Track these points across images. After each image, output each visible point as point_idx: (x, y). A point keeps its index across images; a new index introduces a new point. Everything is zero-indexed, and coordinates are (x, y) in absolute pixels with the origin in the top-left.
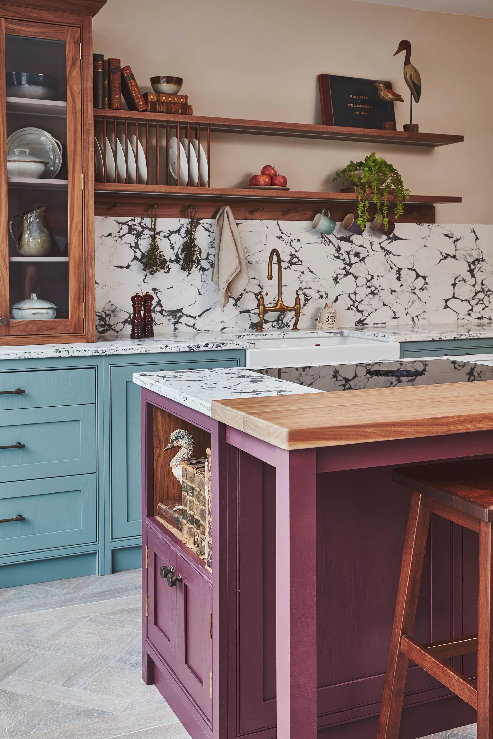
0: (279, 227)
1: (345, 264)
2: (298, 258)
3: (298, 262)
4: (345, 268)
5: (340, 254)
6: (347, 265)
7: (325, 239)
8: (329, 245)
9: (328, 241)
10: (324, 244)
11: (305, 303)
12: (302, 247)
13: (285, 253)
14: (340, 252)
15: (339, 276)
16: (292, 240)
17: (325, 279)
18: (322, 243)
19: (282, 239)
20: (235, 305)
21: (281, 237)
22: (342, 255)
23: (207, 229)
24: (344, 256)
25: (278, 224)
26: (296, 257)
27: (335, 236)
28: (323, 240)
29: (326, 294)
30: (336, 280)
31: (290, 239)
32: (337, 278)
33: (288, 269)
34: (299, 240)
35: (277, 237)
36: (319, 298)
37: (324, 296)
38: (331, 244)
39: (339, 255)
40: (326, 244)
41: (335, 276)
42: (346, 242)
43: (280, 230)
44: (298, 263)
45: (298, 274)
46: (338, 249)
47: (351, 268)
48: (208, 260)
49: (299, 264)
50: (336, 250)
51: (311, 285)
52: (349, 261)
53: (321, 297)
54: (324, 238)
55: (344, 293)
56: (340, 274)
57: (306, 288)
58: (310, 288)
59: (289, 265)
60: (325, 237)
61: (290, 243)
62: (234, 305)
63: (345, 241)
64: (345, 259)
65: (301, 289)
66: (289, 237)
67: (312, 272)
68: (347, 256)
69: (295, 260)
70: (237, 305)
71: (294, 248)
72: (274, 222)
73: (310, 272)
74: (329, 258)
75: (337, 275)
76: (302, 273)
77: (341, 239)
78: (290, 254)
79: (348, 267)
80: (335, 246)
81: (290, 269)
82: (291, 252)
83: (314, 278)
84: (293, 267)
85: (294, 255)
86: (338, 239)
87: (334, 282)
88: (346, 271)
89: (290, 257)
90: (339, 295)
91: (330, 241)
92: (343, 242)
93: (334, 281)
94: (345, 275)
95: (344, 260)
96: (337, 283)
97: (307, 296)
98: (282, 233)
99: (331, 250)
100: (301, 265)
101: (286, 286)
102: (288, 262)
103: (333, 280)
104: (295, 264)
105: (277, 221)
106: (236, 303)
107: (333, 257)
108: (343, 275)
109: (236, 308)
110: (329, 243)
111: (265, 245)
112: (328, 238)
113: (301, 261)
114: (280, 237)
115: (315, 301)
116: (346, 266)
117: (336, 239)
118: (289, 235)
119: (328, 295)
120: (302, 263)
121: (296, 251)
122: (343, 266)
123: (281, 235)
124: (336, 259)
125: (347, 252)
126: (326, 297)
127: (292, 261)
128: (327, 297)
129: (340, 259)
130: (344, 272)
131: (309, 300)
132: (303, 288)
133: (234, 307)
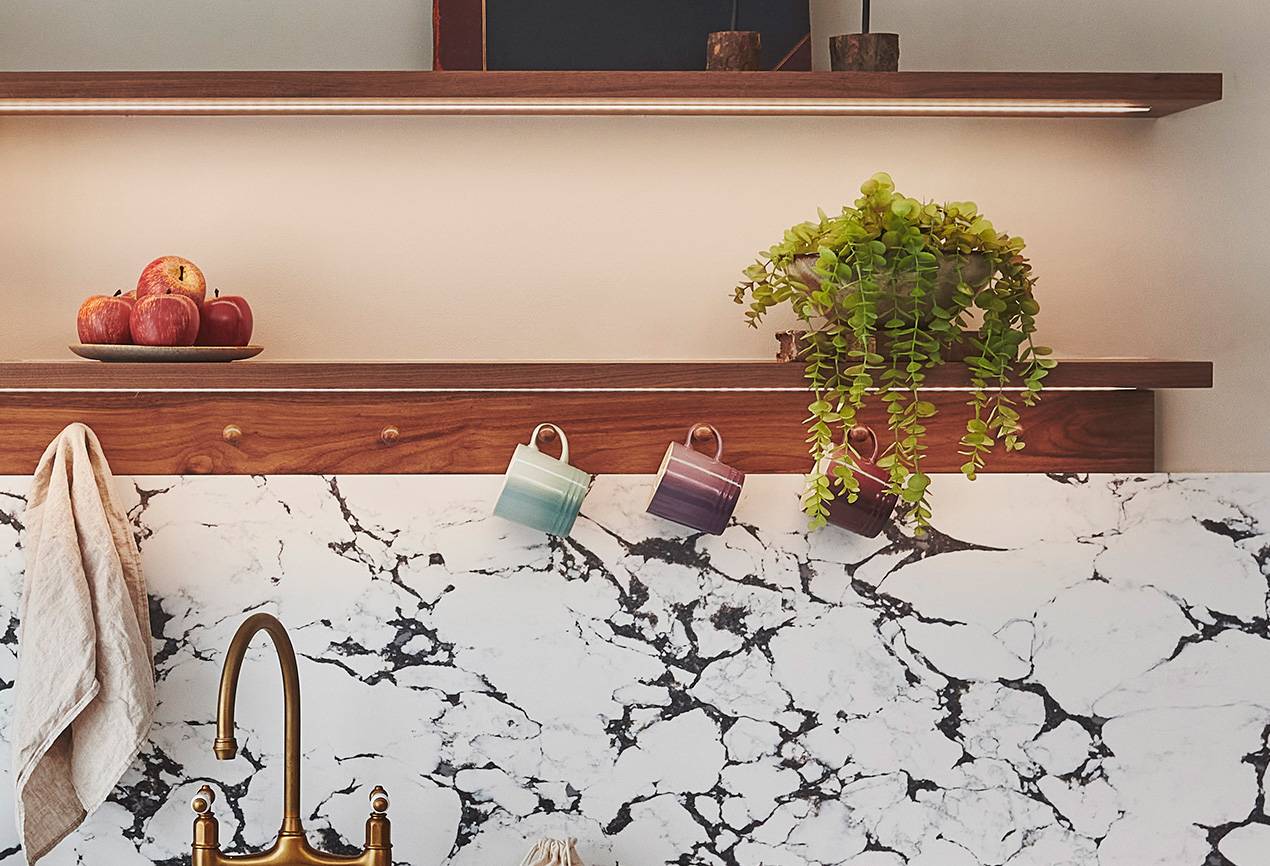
0: (342, 501)
1: (669, 660)
2: (432, 635)
3: (433, 652)
4: (666, 679)
5: (643, 616)
6: (679, 663)
7: (565, 550)
8: (585, 577)
9: (580, 559)
10: (563, 574)
11: (465, 831)
12: (451, 588)
13: (367, 613)
14: (642, 610)
15: (634, 715)
16: (402, 559)
17: (567, 727)
18: (550, 568)
19: (355, 555)
20: (135, 833)
21: (352, 544)
22: (654, 620)
23: (10, 517)
24: (663, 627)
25: (335, 491)
26: (422, 630)
27: (620, 539)
28: (559, 556)
29: (570, 791)
30: (620, 732)
31: (392, 552)
32: (627, 721)
33: (385, 682)
34: (436, 559)
35: (330, 545)
36: (537, 810)
37: (562, 800)
38: (596, 573)
39: (639, 623)
40: (571, 572)
41: (620, 716)
42: (674, 565)
43: (347, 515)
44: (431, 659)
45: (434, 704)
46: (635, 596)
47: (696, 680)
48: (11, 645)
49: (437, 663)
50: (624, 600)
51: (495, 751)
52: (689, 648)
53: (547, 805)
54: (561, 545)
55: (660, 789)
56: (640, 706)
57: (470, 766)
58: (491, 766)
59: (391, 665)
60: (566, 543)
61: (394, 572)
62: (127, 833)
63: (669, 561)
64: (666, 639)
65: (444, 768)
66: (389, 544)
67: (501, 697)
68: (680, 627)
69: (417, 644)
70: (141, 835)
71: (413, 592)
72: (321, 483)
73: (489, 694)
74: (588, 634)
75: (627, 710)
76: (454, 699)
77: (649, 549)
78: (395, 617)
79: (683, 677)
80: (616, 583)
81: (395, 682)
82: (398, 610)
83: (511, 722)
84: (406, 675)
85: (413, 621)
86: (634, 550)
87: (613, 742)
88: (672, 694)
89: (394, 630)
90: (637, 800)
91: (593, 561)
92: (656, 563)
93: (614, 736)
94: (668, 713)
95: (660, 643)
96: (627, 743)
97: (473, 802)
98: (356, 528)
99: (600, 599)
100: (449, 664)
101: (372, 756)
102: (384, 652)
103: (609, 730)
104: (418, 660)
105: (330, 477)
106: (138, 823)
107: (609, 632)
108: (659, 711)
109: (138, 847)
110: (585, 570)
111: (276, 580)
112: (580, 548)
113: (448, 647)
114: (345, 547)
115: (518, 825)
116: (672, 668)
117: (622, 551)
118: (390, 537)
119: (580, 796)
120: (451, 656)
121: (422, 605)
122: (660, 669)
123: (349, 537)
124: (621, 640)
125: (676, 607)
126: (568, 807)
127: (405, 650)
128: (575, 806)
129: (642, 637)
130: (662, 696)
131: (486, 817)
132: (455, 764)
133: (130, 843)
